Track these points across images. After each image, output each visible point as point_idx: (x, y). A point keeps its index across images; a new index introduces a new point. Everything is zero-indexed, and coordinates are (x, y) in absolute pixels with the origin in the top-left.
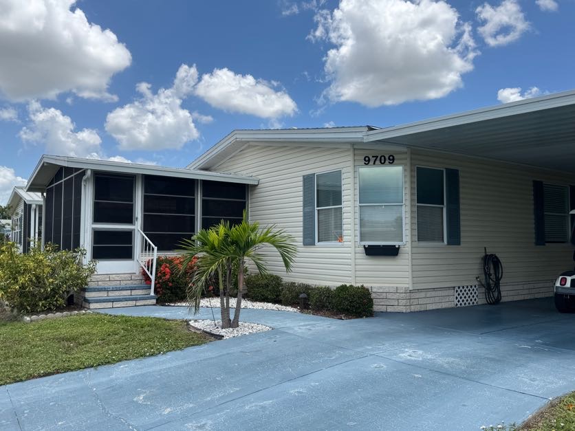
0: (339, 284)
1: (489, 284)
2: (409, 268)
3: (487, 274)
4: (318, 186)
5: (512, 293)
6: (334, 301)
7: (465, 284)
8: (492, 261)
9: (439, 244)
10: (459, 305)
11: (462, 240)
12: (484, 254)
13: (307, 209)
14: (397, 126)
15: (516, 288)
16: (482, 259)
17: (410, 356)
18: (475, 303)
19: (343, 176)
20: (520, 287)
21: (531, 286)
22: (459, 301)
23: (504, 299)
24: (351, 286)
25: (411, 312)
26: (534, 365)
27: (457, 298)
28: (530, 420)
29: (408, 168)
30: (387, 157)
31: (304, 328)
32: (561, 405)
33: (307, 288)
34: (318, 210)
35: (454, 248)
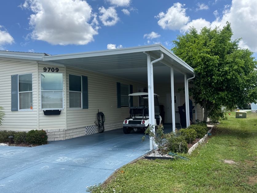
0: (30, 130)
1: (99, 125)
2: (65, 120)
3: (99, 121)
4: (19, 81)
5: (108, 128)
6: (27, 138)
7: (90, 125)
8: (101, 115)
9: (79, 108)
10: (87, 134)
11: (89, 106)
12: (98, 112)
13: (14, 93)
14: (58, 55)
15: (110, 125)
16: (97, 114)
17: (61, 160)
18: (94, 133)
19: (33, 77)
20: (112, 125)
21: (116, 124)
22: (87, 133)
23: (105, 130)
24: (36, 130)
25: (66, 140)
26: (112, 157)
27: (86, 131)
28: (107, 180)
29: (65, 74)
30: (55, 69)
31: (9, 153)
32: (119, 172)
33: (13, 133)
34: (20, 93)
35: (85, 110)
